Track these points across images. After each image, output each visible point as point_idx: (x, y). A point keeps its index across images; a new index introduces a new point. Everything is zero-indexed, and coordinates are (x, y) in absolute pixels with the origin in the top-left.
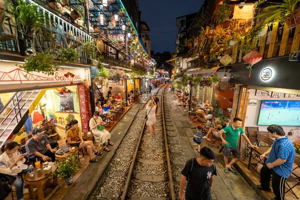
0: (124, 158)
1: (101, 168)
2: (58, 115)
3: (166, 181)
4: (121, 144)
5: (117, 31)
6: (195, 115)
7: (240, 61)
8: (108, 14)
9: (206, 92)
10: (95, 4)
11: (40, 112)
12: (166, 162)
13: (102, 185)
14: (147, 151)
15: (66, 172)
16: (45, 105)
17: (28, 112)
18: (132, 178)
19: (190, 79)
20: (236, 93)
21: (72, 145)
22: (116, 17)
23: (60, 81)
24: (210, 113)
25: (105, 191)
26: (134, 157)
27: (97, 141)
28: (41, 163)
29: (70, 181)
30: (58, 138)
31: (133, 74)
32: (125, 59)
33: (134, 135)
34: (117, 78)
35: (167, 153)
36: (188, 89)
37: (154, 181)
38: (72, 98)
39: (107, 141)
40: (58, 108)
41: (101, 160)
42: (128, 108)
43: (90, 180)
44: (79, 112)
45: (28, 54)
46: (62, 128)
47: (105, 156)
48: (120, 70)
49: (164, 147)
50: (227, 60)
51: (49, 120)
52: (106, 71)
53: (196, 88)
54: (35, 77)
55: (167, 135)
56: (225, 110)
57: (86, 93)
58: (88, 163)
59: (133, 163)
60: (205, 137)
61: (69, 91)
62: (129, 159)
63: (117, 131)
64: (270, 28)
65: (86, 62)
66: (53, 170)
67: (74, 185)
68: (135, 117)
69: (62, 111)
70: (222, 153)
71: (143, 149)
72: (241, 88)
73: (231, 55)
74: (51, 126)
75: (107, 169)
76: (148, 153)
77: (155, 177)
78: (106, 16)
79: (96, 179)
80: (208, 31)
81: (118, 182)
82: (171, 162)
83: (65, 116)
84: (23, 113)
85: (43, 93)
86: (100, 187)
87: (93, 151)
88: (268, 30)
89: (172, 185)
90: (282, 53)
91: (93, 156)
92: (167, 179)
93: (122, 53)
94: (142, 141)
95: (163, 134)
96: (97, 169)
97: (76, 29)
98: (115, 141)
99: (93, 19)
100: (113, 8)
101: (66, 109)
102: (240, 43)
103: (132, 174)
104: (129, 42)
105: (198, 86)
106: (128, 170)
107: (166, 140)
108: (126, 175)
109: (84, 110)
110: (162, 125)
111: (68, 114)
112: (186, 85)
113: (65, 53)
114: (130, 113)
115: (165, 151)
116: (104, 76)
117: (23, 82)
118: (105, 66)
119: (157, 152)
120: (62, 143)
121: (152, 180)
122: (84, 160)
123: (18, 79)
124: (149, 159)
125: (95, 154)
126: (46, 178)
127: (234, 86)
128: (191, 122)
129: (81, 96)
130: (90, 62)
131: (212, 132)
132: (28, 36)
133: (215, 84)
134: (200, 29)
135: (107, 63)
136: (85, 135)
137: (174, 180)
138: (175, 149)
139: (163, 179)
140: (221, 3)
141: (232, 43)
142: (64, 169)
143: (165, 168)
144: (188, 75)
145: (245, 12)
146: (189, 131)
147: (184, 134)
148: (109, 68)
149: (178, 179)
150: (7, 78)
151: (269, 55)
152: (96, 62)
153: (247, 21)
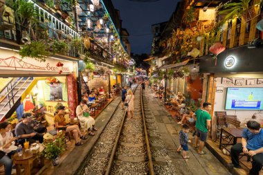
0: (107, 142)
1: (86, 150)
2: (48, 104)
3: (146, 161)
4: (104, 129)
5: (102, 34)
6: (170, 104)
7: (207, 53)
8: (94, 19)
9: (179, 83)
10: (83, 11)
11: (32, 102)
12: (146, 144)
13: (86, 166)
14: (128, 136)
15: (53, 153)
16: (36, 95)
17: (20, 99)
18: (114, 159)
19: (165, 73)
20: (205, 81)
21: (59, 129)
22: (101, 21)
23: (51, 70)
24: (183, 102)
25: (89, 171)
26: (117, 141)
27: (82, 127)
28: (30, 144)
29: (57, 162)
30: (47, 125)
31: (115, 70)
32: (108, 57)
33: (116, 122)
34: (101, 72)
35: (147, 137)
36: (163, 82)
37: (135, 161)
38: (61, 88)
39: (92, 127)
40: (48, 97)
41: (85, 144)
42: (111, 100)
43: (75, 162)
44: (67, 100)
45: (23, 41)
46: (51, 116)
47: (90, 140)
48: (104, 66)
49: (143, 131)
50: (196, 53)
51: (39, 107)
52: (93, 66)
53: (170, 79)
54: (29, 65)
55: (146, 122)
56: (196, 100)
57: (74, 83)
58: (73, 146)
59: (115, 146)
60: (180, 123)
61: (59, 82)
62: (112, 142)
63: (100, 120)
64: (230, 24)
65: (74, 55)
66: (41, 150)
67: (60, 165)
68: (117, 107)
69: (51, 100)
71: (124, 134)
72: (209, 76)
73: (199, 49)
74: (41, 114)
75: (92, 151)
76: (129, 137)
78: (92, 21)
79: (81, 160)
80: (179, 32)
81: (102, 162)
82: (150, 144)
83: (55, 104)
84: (16, 100)
85: (35, 83)
86: (85, 167)
87: (79, 135)
88: (229, 26)
89: (151, 164)
90: (241, 43)
91: (78, 140)
92: (147, 160)
93: (106, 52)
94: (123, 127)
95: (142, 121)
96: (82, 151)
97: (67, 27)
98: (99, 127)
99: (82, 24)
100: (98, 13)
101: (56, 98)
102: (206, 38)
103: (115, 156)
104: (113, 43)
105: (172, 80)
106: (111, 152)
107: (145, 127)
108: (109, 156)
109: (71, 99)
110: (141, 114)
111: (57, 103)
112: (161, 79)
113: (57, 45)
114: (112, 104)
115: (144, 136)
116: (89, 68)
117: (18, 69)
118: (92, 62)
119: (137, 136)
120: (51, 128)
121: (133, 161)
122: (71, 144)
123: (13, 66)
124: (130, 142)
125: (81, 138)
126: (34, 157)
127: (203, 76)
128: (166, 111)
129: (69, 86)
130: (77, 56)
131: (185, 119)
132: (25, 28)
133: (187, 75)
134: (172, 31)
135: (93, 58)
136: (72, 120)
137: (153, 160)
138: (154, 134)
139: (143, 160)
140: (189, 8)
141: (199, 39)
142: (51, 149)
143: (145, 150)
144: (163, 70)
145: (208, 15)
146: (166, 119)
147: (161, 121)
148: (94, 63)
149: (157, 159)
150: (3, 64)
151: (231, 45)
152: (83, 56)
153: (210, 23)
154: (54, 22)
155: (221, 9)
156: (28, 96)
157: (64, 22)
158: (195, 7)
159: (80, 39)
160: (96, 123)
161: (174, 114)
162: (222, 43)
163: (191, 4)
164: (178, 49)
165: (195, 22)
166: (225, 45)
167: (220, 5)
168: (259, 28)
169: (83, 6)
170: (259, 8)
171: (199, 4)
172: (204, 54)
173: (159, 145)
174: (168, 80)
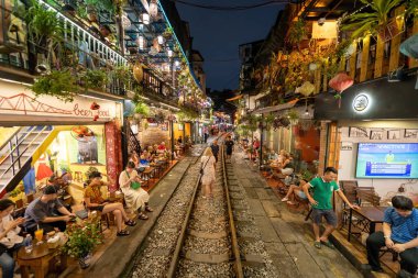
0: (168, 230)
1: (134, 243)
2: (74, 169)
3: (230, 261)
4: (163, 210)
5: (161, 59)
6: (269, 170)
7: (325, 90)
8: (149, 36)
9: (282, 135)
10: (133, 23)
11: (48, 165)
12: (230, 234)
13: (134, 269)
14: (202, 220)
15: (81, 247)
16: (55, 154)
17: (31, 160)
19: (260, 120)
20: (323, 133)
21: (92, 209)
22: (160, 39)
23: (80, 116)
26: (184, 227)
27: (129, 205)
28: (44, 234)
29: (87, 262)
31: (182, 114)
32: (171, 95)
33: (183, 198)
34: (159, 119)
35: (232, 222)
36: (257, 134)
37: (213, 261)
38: (96, 144)
39: (144, 206)
40: (75, 158)
41: (134, 233)
42: (175, 162)
43: (117, 262)
44: (104, 163)
45: (39, 70)
46: (79, 188)
47: (141, 226)
48: (164, 109)
49: (226, 213)
50: (308, 89)
51: (60, 174)
52: (147, 109)
53: (268, 130)
54: (46, 108)
55: (231, 198)
56: (310, 163)
57: (116, 135)
58: (114, 236)
59: (181, 237)
61: (92, 134)
62: (175, 230)
63: (159, 193)
64: (360, 45)
65: (118, 92)
66: (64, 241)
67: (92, 268)
68: (185, 174)
69: (79, 163)
70: (309, 221)
71: (196, 217)
72: (329, 125)
73: (313, 83)
74: (63, 184)
75: (143, 244)
76: (203, 222)
77: (214, 257)
78: (146, 38)
79: (125, 260)
80: (282, 56)
81: (160, 263)
82: (237, 234)
84: (23, 163)
85: (55, 135)
86: (132, 270)
87: (123, 218)
88: (358, 47)
89: (239, 266)
90: (378, 74)
91: (122, 227)
92: (232, 258)
93: (168, 86)
94: (194, 207)
95: (225, 196)
96: (128, 245)
97: (107, 48)
98: (156, 206)
99: (130, 43)
100: (156, 27)
101: (87, 159)
102: (323, 66)
103: (181, 252)
104: (178, 73)
105: (272, 131)
106: (174, 246)
107: (229, 205)
108: (172, 253)
109: (111, 160)
110: (223, 185)
111: (88, 167)
112: (254, 129)
113: (91, 75)
114: (177, 168)
115: (228, 219)
116: (141, 112)
117: (28, 113)
118: (145, 102)
119: (217, 221)
120: (79, 208)
121: (210, 261)
122: (110, 234)
123: (22, 108)
124: (205, 231)
125: (126, 223)
126: (51, 254)
127: (320, 124)
128: (263, 180)
129: (109, 140)
130: (123, 94)
132: (42, 49)
133: (294, 123)
134: (270, 55)
135: (147, 96)
136: (112, 195)
137: (243, 259)
138: (243, 217)
139: (226, 259)
140: (296, 19)
141: (313, 67)
142: (79, 242)
143: (229, 243)
144: (257, 115)
145: (327, 30)
146: (262, 193)
147: (255, 196)
148: (149, 104)
149: (248, 258)
150: (5, 105)
151: (362, 78)
152: (131, 93)
153: (330, 42)
154: (87, 40)
155: (346, 22)
156: (42, 156)
157: (103, 40)
158: (306, 19)
159: (126, 66)
160: (150, 199)
161: (274, 185)
162: (348, 73)
163: (300, 14)
164: (281, 82)
165: (307, 42)
166: (353, 76)
167: (345, 16)
168: (404, 51)
169: (133, 16)
170: (402, 21)
171: (312, 15)
172: (321, 90)
173: (251, 235)
174: (265, 132)
